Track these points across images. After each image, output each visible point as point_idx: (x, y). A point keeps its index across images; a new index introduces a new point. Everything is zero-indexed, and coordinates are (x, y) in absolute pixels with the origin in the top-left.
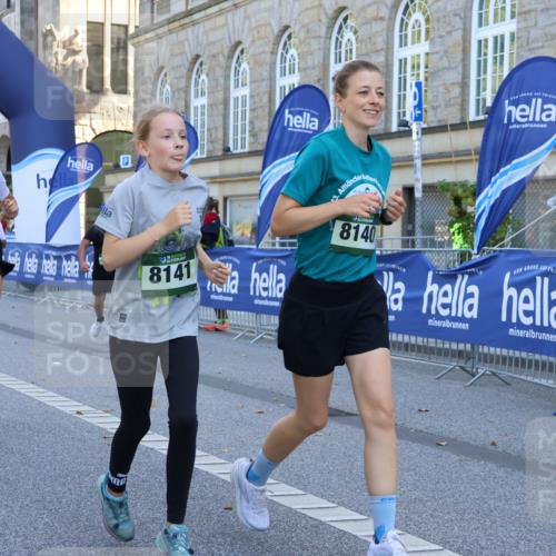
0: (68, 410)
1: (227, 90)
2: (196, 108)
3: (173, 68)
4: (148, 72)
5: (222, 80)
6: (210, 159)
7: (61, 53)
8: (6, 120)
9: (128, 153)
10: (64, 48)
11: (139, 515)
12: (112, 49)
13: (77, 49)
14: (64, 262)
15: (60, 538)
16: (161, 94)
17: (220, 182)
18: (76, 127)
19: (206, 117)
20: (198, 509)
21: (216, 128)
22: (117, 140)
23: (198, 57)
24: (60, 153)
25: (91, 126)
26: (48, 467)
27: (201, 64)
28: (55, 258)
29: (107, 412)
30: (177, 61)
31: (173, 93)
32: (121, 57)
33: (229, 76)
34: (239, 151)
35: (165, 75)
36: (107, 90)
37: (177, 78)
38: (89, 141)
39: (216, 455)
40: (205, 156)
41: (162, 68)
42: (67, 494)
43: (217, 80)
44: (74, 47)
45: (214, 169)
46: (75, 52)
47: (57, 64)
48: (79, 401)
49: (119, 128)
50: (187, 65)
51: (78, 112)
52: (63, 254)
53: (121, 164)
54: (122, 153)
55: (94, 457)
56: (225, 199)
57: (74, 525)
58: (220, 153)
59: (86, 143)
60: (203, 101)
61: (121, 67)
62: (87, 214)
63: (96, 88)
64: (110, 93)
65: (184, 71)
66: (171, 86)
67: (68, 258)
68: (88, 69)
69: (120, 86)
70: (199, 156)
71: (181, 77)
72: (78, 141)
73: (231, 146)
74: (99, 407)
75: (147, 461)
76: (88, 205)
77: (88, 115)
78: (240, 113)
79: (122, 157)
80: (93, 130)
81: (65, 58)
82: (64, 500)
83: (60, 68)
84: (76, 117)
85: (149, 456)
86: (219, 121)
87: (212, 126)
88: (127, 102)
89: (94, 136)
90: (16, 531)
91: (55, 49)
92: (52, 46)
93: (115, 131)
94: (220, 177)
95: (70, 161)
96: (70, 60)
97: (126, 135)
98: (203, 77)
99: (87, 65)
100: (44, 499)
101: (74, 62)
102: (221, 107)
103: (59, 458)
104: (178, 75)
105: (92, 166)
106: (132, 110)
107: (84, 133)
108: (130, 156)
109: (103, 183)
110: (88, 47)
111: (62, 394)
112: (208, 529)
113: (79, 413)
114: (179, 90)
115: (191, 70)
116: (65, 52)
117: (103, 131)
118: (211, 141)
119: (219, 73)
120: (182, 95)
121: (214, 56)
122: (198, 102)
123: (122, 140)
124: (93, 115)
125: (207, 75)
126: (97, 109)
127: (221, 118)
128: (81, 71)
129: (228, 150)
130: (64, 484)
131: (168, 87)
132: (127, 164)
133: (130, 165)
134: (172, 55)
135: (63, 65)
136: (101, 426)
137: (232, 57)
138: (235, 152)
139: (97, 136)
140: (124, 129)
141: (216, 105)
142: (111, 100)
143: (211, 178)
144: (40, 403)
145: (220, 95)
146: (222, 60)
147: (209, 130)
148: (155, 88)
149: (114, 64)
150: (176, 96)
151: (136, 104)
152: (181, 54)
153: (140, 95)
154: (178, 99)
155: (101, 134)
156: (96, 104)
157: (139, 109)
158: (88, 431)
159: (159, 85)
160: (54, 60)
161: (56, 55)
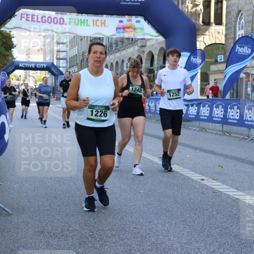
0: (195, 178)
3: (246, 11)
4: (234, 14)
7: (190, 6)
8: (164, 39)
9: (222, 54)
10: (191, 3)
12: (215, 3)
14: (190, 108)
15: (195, 239)
16: (239, 23)
18: (197, 42)
22: (216, 48)
24: (188, 54)
25: (204, 41)
26: (187, 205)
28: (186, 105)
29: (214, 180)
30: (248, 7)
31: (246, 23)
32: (219, 7)
35: (242, 14)
36: (212, 23)
37: (247, 16)
38: (202, 48)
41: (240, 11)
42: (197, 219)
44: (197, 3)
46: (197, 5)
47: (188, 11)
48: (200, 174)
49: (218, 42)
50: (253, 8)
51: (198, 35)
52: (190, 103)
53: (218, 60)
54: (219, 55)
55: (209, 202)
57: (202, 234)
59: (201, 50)
61: (219, 12)
62: (201, 85)
63: (207, 23)
64: (214, 25)
65: (251, 12)
67: (192, 105)
68: (203, 13)
69: (219, 22)
71: (250, 15)
72: (197, 48)
74: (210, 177)
76: (202, 80)
77: (202, 36)
79: (219, 56)
80: (205, 43)
81: (192, 8)
82: (196, 221)
83: (189, 13)
84: (197, 37)
85: (237, 202)
88: (222, 29)
89: (205, 46)
90: (174, 235)
91: (187, 4)
92: (186, 3)
93: (215, 43)
95: (192, 58)
96: (194, 9)
97: (221, 46)
99: (203, 11)
101: (196, 10)
103: (192, 201)
104: (248, 14)
105: (201, 60)
106: (224, 33)
107: (201, 45)
108: (223, 56)
109: (209, 69)
110: (203, 2)
111: (192, 171)
113: (203, 180)
114: (248, 22)
116: (192, 5)
117: (210, 43)
120: (250, 24)
123: (219, 48)
124: (205, 36)
126: (207, 33)
128: (199, 14)
130: (195, 214)
131: (243, 20)
132: (221, 60)
133: (223, 60)
134: (246, 4)
135: (191, 12)
136: (212, 186)
139: (206, 46)
140: (220, 42)
142: (214, 28)
144: (181, 174)
148: (236, 21)
149: (216, 10)
150: (247, 25)
151: (226, 29)
152: (250, 3)
153: (229, 26)
154: (248, 26)
155: (209, 45)
156: (206, 30)
157: (228, 32)
158: (206, 189)
159: (238, 20)
160: (187, 10)
161: (187, 7)
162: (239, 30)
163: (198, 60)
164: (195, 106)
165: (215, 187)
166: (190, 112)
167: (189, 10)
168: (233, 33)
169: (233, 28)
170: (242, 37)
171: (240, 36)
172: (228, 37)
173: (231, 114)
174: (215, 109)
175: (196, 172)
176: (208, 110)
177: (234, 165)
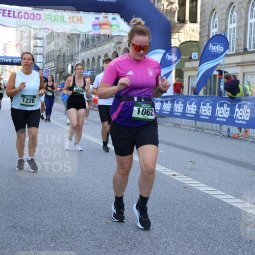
0: (166, 174)
1: (246, 20)
2: (230, 29)
3: (220, 10)
4: (208, 12)
5: (244, 15)
6: (237, 54)
7: (166, 3)
9: (196, 52)
10: (167, 1)
11: (203, 225)
13: (173, 2)
14: (165, 104)
15: (165, 234)
16: (213, 22)
17: (242, 66)
18: (172, 40)
19: (235, 34)
20: (232, 224)
21: (240, 39)
22: (191, 46)
23: (232, 3)
24: (163, 51)
25: (179, 39)
26: (158, 200)
27: (234, 7)
28: (161, 102)
29: (185, 175)
30: (222, 6)
31: (219, 21)
32: (194, 5)
33: (248, 13)
34: (252, 50)
35: (216, 13)
36: (187, 21)
37: (221, 15)
38: (178, 46)
39: (241, 199)
40: (234, 53)
41: (214, 9)
42: (167, 214)
43: (241, 15)
45: (239, 59)
46: (172, 3)
47: (163, 9)
48: (172, 170)
49: (192, 40)
50: (227, 7)
51: (173, 32)
52: (164, 100)
53: (193, 57)
54: (193, 52)
55: (180, 197)
56: (244, 74)
57: (172, 228)
58: (242, 51)
59: (176, 47)
60: (234, 25)
61: (194, 10)
63: (182, 21)
64: (188, 22)
65: (225, 11)
66: (218, 18)
67: (167, 102)
69: (193, 20)
70: (231, 53)
71: (224, 14)
72: (172, 46)
73: (248, 47)
74: (182, 173)
75: (206, 199)
77: (177, 34)
78: (253, 31)
79: (193, 54)
80: (180, 41)
82: (166, 216)
83: (164, 11)
84: (172, 34)
85: (206, 198)
86: (242, 35)
87: (238, 37)
88: (197, 26)
89: (180, 43)
91: (163, 2)
93: (190, 41)
94: (242, 63)
95: (167, 55)
97: (195, 43)
98: (235, 13)
99: (178, 9)
100: (157, 215)
101: (172, 8)
102: (243, 28)
103: (163, 196)
104: (222, 13)
105: (176, 58)
106: (199, 30)
107: (176, 41)
108: (197, 53)
109: (184, 66)
111: (164, 166)
112: (237, 235)
113: (174, 175)
114: (222, 20)
115: (228, 10)
116: (167, 3)
117: (184, 41)
118: (238, 46)
119: (243, 11)
120: (224, 23)
121: (241, 3)
122: (232, 26)
123: (193, 45)
124: (180, 33)
125: (237, 13)
126: (182, 30)
127: (243, 34)
128: (175, 12)
129: (246, 49)
130: (166, 209)
131: (217, 19)
132: (195, 57)
133: (197, 58)
134: (219, 3)
135: (167, 10)
136: (183, 182)
137: (250, 3)
138: (249, 50)
140: (194, 40)
141: (240, 27)
142: (189, 26)
143: (237, 63)
145: (243, 22)
146: (245, 4)
147: (237, 40)
148: (210, 20)
149: (191, 8)
150: (221, 23)
151: (201, 27)
152: (224, 2)
153: (203, 24)
154: (222, 25)
155: (184, 43)
156: (181, 28)
157: (202, 30)
158: (177, 184)
159: (212, 18)
160: (162, 7)
161: (163, 5)
162: (213, 28)
163: (173, 57)
164: (169, 102)
165: (186, 182)
166: (164, 108)
167: (165, 8)
168: (207, 31)
169: (207, 26)
170: (216, 35)
171: (214, 35)
172: (202, 35)
173: (203, 110)
174: (188, 105)
175: (168, 168)
176: (181, 107)
177: (206, 161)
